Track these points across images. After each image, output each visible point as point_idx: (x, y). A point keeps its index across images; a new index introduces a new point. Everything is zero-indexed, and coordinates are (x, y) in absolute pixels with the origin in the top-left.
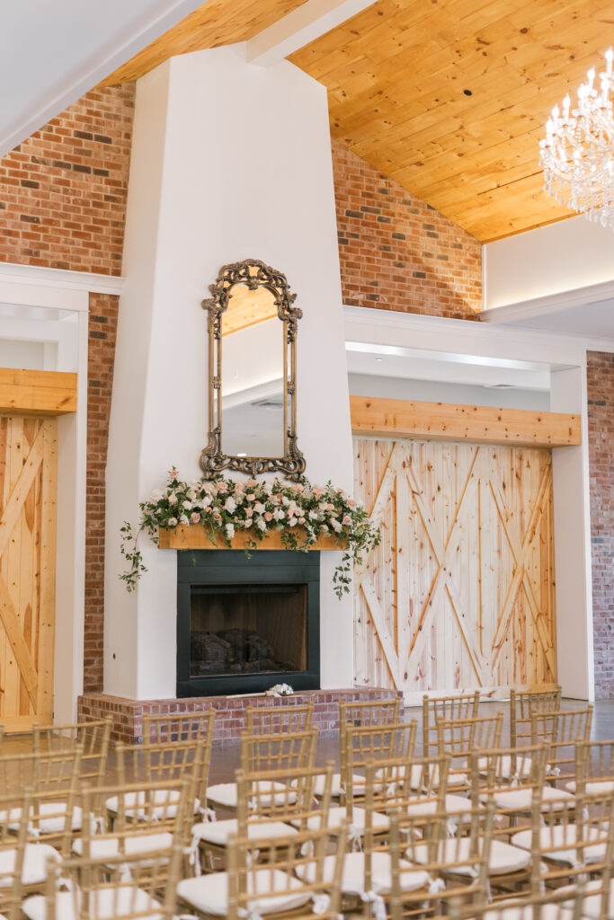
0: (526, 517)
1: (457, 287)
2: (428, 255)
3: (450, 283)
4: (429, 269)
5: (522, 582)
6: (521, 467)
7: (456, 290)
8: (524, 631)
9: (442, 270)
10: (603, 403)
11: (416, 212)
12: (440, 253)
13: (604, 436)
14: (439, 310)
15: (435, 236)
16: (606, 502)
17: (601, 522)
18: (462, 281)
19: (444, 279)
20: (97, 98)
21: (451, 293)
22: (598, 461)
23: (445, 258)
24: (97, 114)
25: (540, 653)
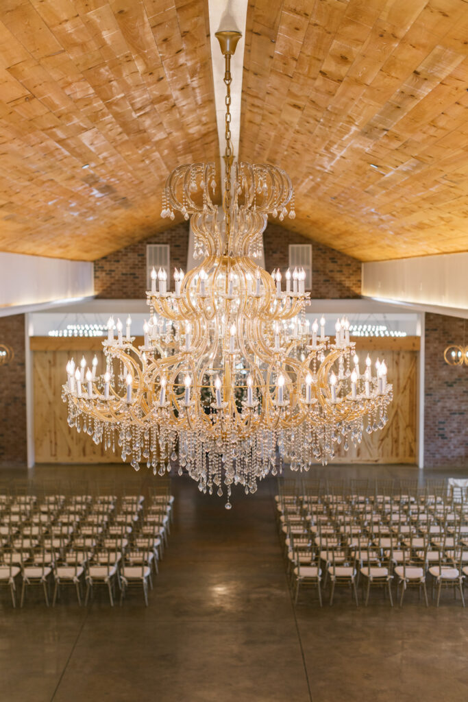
0: (401, 381)
1: (347, 283)
2: (332, 271)
3: (343, 283)
4: (332, 277)
5: (397, 411)
6: (399, 359)
7: (347, 285)
8: (398, 433)
9: (339, 277)
10: (436, 330)
11: (325, 253)
12: (338, 269)
13: (435, 345)
14: (337, 295)
15: (336, 262)
16: (435, 376)
17: (431, 386)
18: (350, 281)
19: (341, 281)
20: (174, 230)
21: (344, 287)
22: (431, 358)
23: (341, 271)
24: (175, 237)
25: (407, 444)
